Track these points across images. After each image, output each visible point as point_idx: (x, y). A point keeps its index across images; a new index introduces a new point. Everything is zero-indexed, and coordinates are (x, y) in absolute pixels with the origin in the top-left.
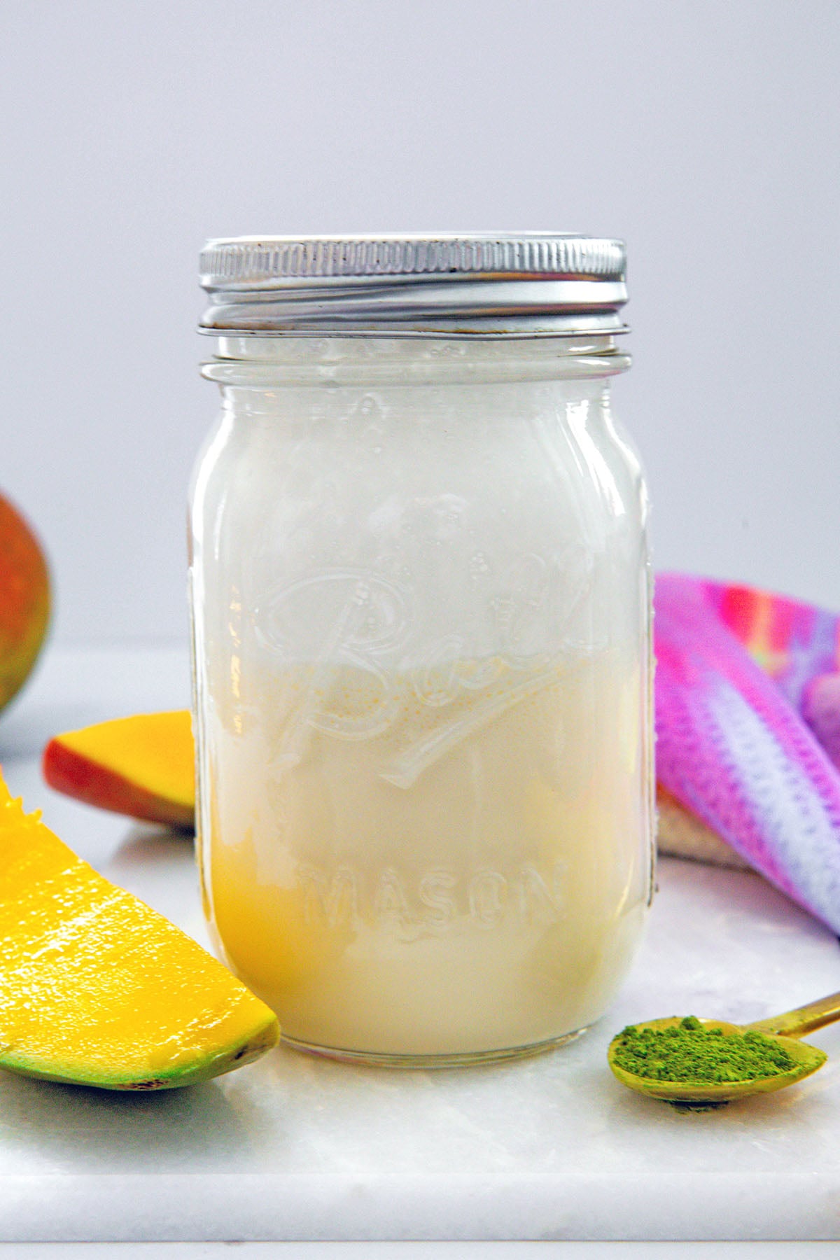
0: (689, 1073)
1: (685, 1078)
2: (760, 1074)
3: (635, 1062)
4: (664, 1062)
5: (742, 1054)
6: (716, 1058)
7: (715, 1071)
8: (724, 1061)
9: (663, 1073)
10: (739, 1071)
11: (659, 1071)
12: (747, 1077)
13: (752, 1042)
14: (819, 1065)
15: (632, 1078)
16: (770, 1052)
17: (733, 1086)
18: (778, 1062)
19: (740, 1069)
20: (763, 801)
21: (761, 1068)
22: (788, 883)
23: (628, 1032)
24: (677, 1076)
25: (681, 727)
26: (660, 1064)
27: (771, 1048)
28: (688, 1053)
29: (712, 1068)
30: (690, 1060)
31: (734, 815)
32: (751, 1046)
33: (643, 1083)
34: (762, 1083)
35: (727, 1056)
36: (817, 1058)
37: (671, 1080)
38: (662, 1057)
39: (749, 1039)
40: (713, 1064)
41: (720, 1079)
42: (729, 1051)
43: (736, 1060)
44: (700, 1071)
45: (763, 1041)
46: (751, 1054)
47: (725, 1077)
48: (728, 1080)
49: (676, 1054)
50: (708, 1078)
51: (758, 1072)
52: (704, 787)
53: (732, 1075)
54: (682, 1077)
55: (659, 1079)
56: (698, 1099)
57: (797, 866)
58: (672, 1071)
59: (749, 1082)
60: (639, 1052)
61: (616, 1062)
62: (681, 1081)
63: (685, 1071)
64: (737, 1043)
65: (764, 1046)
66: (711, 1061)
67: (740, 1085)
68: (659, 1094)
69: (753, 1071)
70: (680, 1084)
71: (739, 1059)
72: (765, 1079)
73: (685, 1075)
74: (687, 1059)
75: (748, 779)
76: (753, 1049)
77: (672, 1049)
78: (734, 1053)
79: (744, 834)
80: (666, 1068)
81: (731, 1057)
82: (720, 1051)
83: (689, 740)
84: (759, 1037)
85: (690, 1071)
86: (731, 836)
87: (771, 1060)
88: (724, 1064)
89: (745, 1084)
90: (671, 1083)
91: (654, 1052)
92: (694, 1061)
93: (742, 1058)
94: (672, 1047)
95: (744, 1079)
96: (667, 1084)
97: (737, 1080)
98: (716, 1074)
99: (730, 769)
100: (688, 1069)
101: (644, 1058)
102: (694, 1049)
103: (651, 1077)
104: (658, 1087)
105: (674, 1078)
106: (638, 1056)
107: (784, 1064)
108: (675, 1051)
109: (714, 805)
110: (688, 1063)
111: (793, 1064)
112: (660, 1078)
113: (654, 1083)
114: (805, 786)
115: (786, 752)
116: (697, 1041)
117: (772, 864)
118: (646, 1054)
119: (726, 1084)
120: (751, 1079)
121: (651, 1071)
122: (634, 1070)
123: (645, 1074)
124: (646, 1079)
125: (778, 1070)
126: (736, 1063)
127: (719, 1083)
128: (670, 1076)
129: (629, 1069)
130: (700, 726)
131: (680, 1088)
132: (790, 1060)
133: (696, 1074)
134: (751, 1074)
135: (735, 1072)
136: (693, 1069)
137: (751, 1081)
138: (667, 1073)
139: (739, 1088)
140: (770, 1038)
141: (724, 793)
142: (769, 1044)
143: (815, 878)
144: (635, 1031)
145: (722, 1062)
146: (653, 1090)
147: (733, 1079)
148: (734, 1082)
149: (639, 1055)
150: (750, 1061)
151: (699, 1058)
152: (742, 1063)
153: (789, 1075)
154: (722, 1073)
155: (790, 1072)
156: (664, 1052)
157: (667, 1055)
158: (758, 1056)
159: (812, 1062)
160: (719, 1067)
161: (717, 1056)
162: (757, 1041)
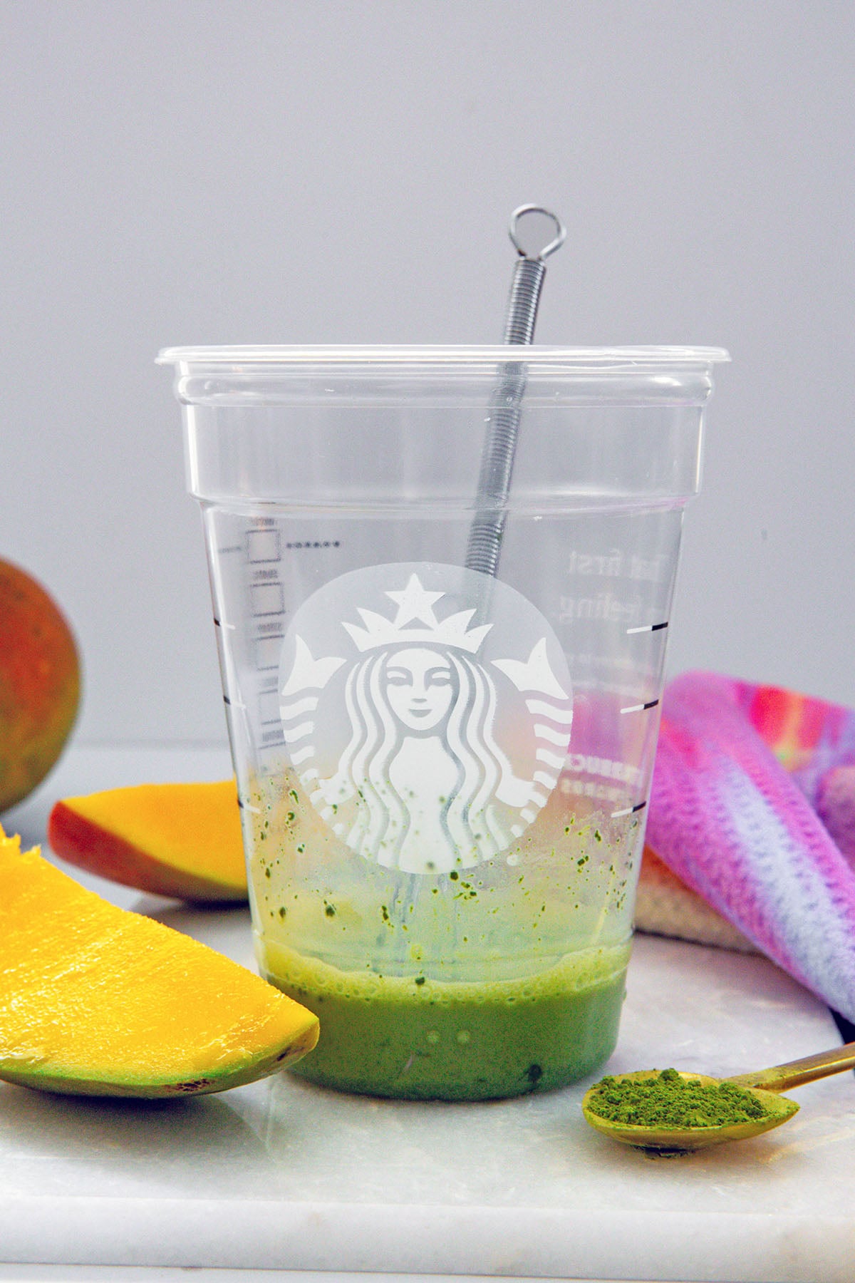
0: (658, 1118)
1: (654, 1122)
2: (729, 1121)
3: (606, 1107)
4: (635, 1107)
5: (713, 1101)
6: (686, 1104)
7: (684, 1116)
8: (694, 1107)
9: (633, 1118)
10: (708, 1117)
11: (629, 1116)
12: (716, 1122)
13: (727, 1093)
14: (790, 1115)
15: (602, 1122)
16: (744, 1102)
17: (701, 1131)
18: (750, 1111)
19: (709, 1115)
20: (767, 878)
21: (731, 1115)
22: (786, 959)
23: (607, 1083)
24: (646, 1120)
25: (687, 808)
26: (631, 1109)
27: (745, 1098)
28: (659, 1099)
29: (681, 1114)
30: (661, 1105)
31: (736, 891)
32: (726, 1095)
33: (612, 1126)
34: (731, 1129)
35: (699, 1103)
36: (789, 1109)
37: (640, 1124)
38: (634, 1102)
39: (724, 1089)
40: (683, 1110)
41: (688, 1124)
42: (701, 1099)
43: (706, 1107)
44: (670, 1116)
45: (738, 1092)
46: (722, 1102)
47: (694, 1122)
48: (696, 1125)
49: (648, 1100)
50: (677, 1123)
51: (728, 1119)
52: (708, 865)
53: (700, 1120)
54: (652, 1121)
55: (627, 1123)
56: (667, 1144)
57: (796, 940)
58: (641, 1116)
59: (717, 1127)
60: (612, 1098)
61: (590, 1108)
62: (650, 1125)
63: (654, 1116)
64: (711, 1093)
65: (737, 1096)
66: (681, 1106)
67: (708, 1130)
68: (627, 1138)
69: (722, 1118)
70: (648, 1128)
71: (710, 1106)
72: (733, 1125)
73: (655, 1120)
74: (658, 1104)
75: (751, 857)
76: (726, 1099)
77: (643, 1095)
78: (707, 1101)
79: (745, 910)
80: (636, 1113)
81: (703, 1104)
82: (692, 1098)
83: (695, 820)
84: (734, 1088)
85: (660, 1116)
86: (732, 914)
87: (743, 1109)
88: (695, 1110)
89: (714, 1129)
90: (639, 1127)
91: (628, 1098)
92: (664, 1106)
93: (712, 1105)
94: (646, 1094)
95: (712, 1125)
96: (635, 1127)
97: (706, 1126)
98: (685, 1119)
99: (735, 846)
100: (658, 1114)
101: (617, 1104)
102: (666, 1095)
103: (621, 1121)
104: (627, 1131)
105: (644, 1122)
106: (612, 1103)
107: (756, 1113)
108: (647, 1097)
109: (716, 883)
110: (658, 1109)
111: (764, 1114)
112: (630, 1121)
113: (623, 1127)
114: (808, 864)
115: (791, 833)
116: (670, 1090)
117: (771, 940)
118: (619, 1101)
119: (693, 1129)
120: (720, 1125)
121: (621, 1115)
122: (605, 1115)
123: (615, 1119)
124: (617, 1123)
125: (747, 1118)
126: (706, 1110)
127: (688, 1128)
128: (640, 1121)
129: (601, 1114)
130: (705, 808)
131: (648, 1131)
132: (763, 1110)
133: (666, 1119)
134: (720, 1120)
135: (703, 1117)
136: (663, 1114)
137: (720, 1127)
138: (637, 1118)
139: (706, 1133)
140: (744, 1090)
141: (727, 871)
142: (743, 1095)
143: (814, 951)
144: (613, 1081)
145: (692, 1108)
146: (622, 1133)
147: (701, 1124)
148: (703, 1128)
149: (612, 1101)
150: (721, 1108)
151: (670, 1103)
152: (713, 1110)
153: (760, 1122)
154: (692, 1118)
155: (761, 1120)
156: (637, 1097)
157: (639, 1101)
158: (729, 1105)
159: (783, 1111)
160: (688, 1112)
161: (688, 1102)
162: (732, 1092)
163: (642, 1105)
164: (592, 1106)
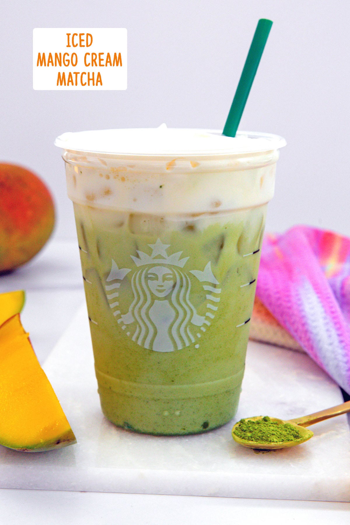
0: (259, 438)
1: (258, 440)
2: (286, 440)
3: (241, 433)
4: (251, 434)
5: (281, 432)
6: (270, 433)
7: (269, 438)
8: (273, 435)
9: (250, 438)
11: (249, 437)
12: (281, 441)
14: (309, 438)
15: (238, 439)
16: (292, 432)
17: (275, 444)
18: (295, 436)
19: (279, 438)
20: (314, 331)
21: (287, 438)
22: (321, 363)
23: (242, 421)
24: (255, 439)
25: (287, 299)
26: (249, 435)
27: (293, 430)
28: (260, 431)
29: (268, 437)
30: (260, 433)
31: (303, 336)
32: (286, 429)
33: (242, 441)
34: (286, 444)
36: (309, 435)
37: (252, 441)
38: (251, 432)
39: (286, 426)
40: (269, 436)
41: (270, 441)
42: (276, 431)
43: (278, 434)
44: (264, 438)
45: (291, 427)
46: (284, 433)
47: (272, 441)
48: (273, 442)
49: (256, 431)
50: (266, 441)
51: (286, 439)
52: (293, 324)
53: (275, 440)
54: (257, 440)
55: (248, 440)
56: (262, 448)
57: (325, 357)
58: (253, 437)
59: (281, 443)
60: (243, 429)
61: (234, 433)
63: (258, 438)
64: (281, 428)
65: (291, 429)
66: (268, 434)
67: (278, 444)
68: (248, 446)
69: (283, 439)
70: (255, 442)
71: (279, 434)
72: (287, 442)
73: (258, 439)
74: (259, 433)
75: (309, 322)
77: (254, 429)
78: (278, 432)
79: (306, 343)
80: (251, 436)
81: (276, 433)
82: (273, 431)
83: (289, 305)
84: (290, 426)
85: (260, 438)
87: (292, 435)
89: (280, 444)
90: (252, 442)
91: (249, 429)
92: (262, 434)
93: (280, 433)
94: (255, 428)
95: (280, 442)
96: (250, 442)
97: (277, 442)
98: (269, 440)
99: (303, 317)
100: (260, 437)
101: (245, 432)
102: (263, 429)
103: (245, 439)
104: (248, 443)
105: (254, 440)
107: (296, 437)
108: (256, 430)
109: (296, 331)
110: (260, 435)
111: (300, 437)
112: (249, 440)
113: (246, 442)
114: (331, 326)
115: (326, 312)
116: (265, 426)
117: (316, 356)
118: (246, 430)
119: (272, 443)
120: (282, 442)
121: (246, 437)
122: (240, 436)
123: (243, 438)
125: (293, 439)
126: (277, 436)
127: (270, 443)
128: (252, 439)
129: (238, 436)
130: (294, 299)
132: (300, 435)
133: (262, 439)
134: (283, 440)
135: (276, 439)
136: (261, 437)
137: (282, 443)
138: (252, 438)
139: (277, 445)
140: (293, 426)
141: (300, 328)
142: (293, 429)
143: (331, 363)
144: (244, 421)
145: (272, 435)
146: (246, 444)
148: (276, 443)
149: (243, 430)
150: (283, 435)
151: (264, 433)
152: (280, 436)
153: (297, 441)
154: (272, 439)
155: (298, 440)
156: (252, 430)
157: (253, 431)
158: (287, 433)
159: (307, 436)
160: (271, 437)
161: (271, 433)
162: (288, 427)
163: (254, 433)
164: (235, 432)
